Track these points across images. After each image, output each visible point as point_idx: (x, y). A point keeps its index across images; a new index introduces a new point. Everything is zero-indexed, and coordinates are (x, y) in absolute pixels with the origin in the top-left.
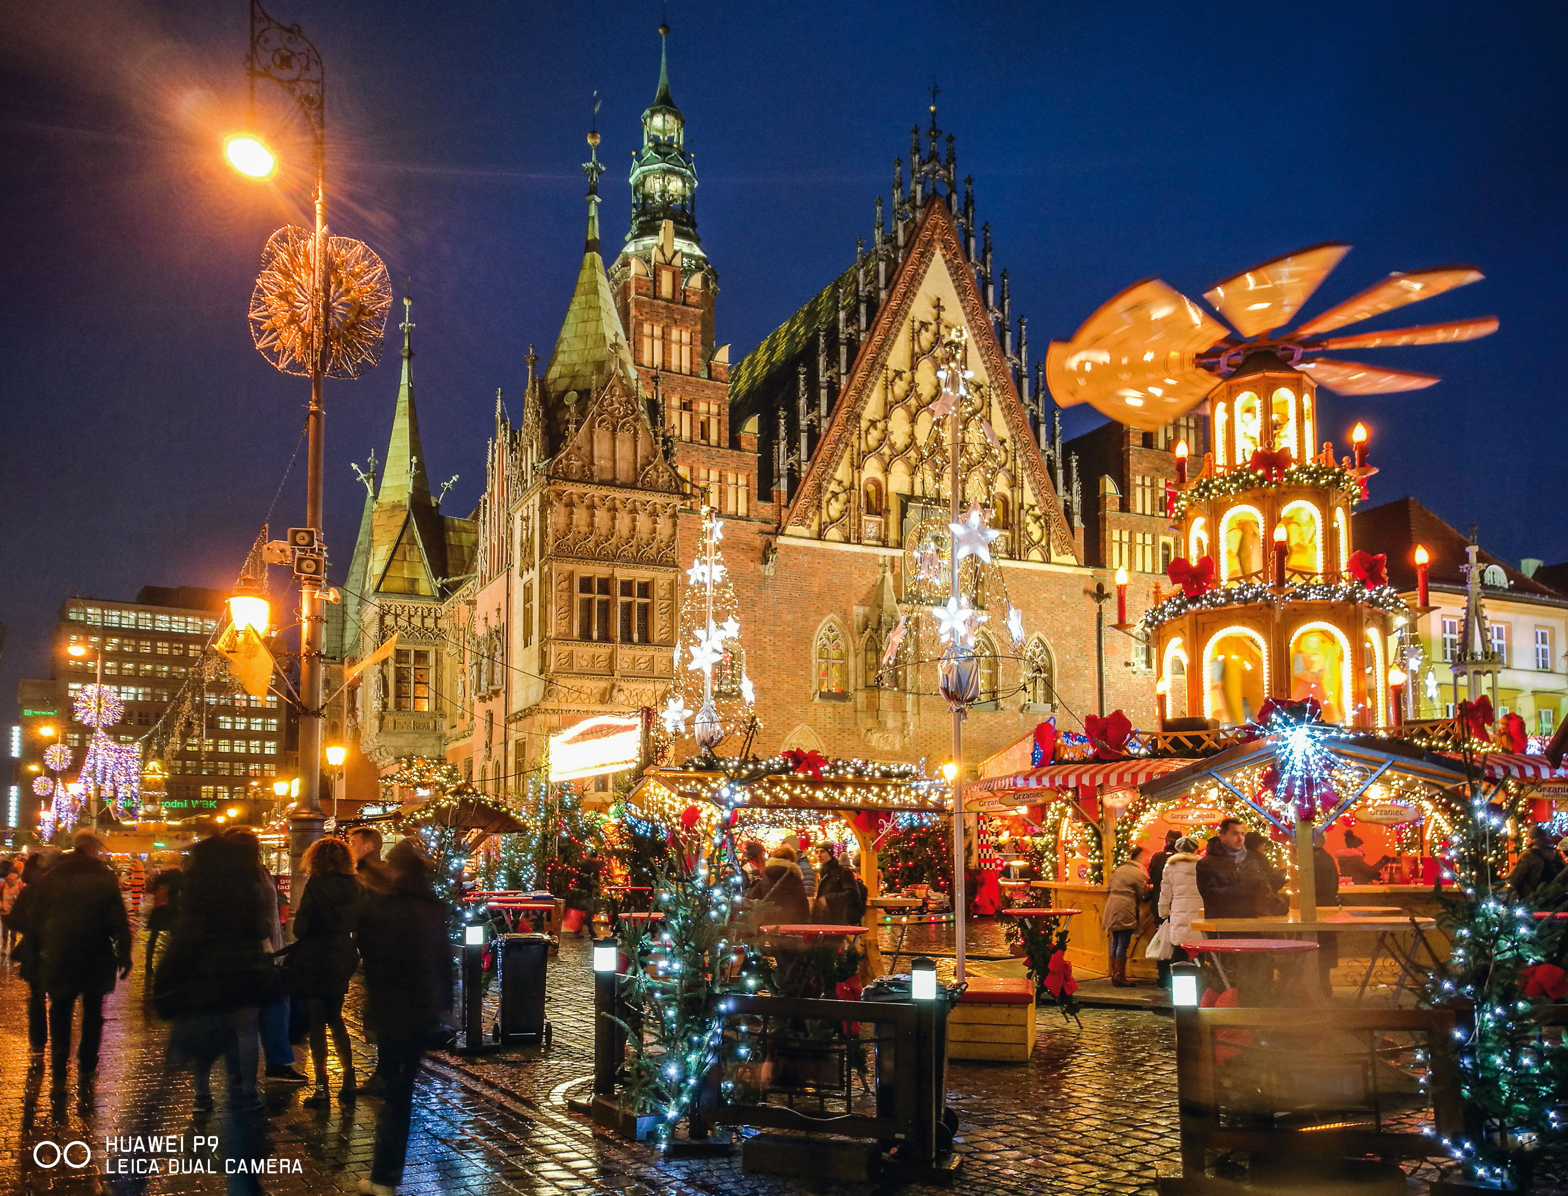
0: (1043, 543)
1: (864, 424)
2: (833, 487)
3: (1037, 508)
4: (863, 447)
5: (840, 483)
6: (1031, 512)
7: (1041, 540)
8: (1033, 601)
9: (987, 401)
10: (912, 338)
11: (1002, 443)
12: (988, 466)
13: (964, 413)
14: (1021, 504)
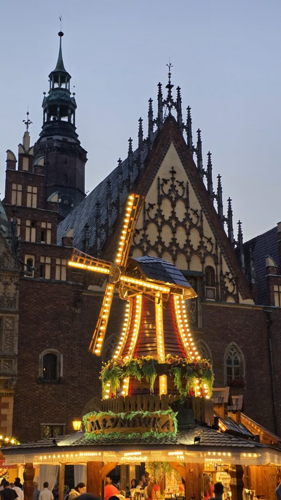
0: (235, 293)
3: (230, 274)
6: (227, 276)
7: (233, 291)
8: (229, 325)
9: (200, 218)
10: (159, 188)
11: (209, 240)
12: (201, 252)
13: (188, 225)
14: (221, 272)
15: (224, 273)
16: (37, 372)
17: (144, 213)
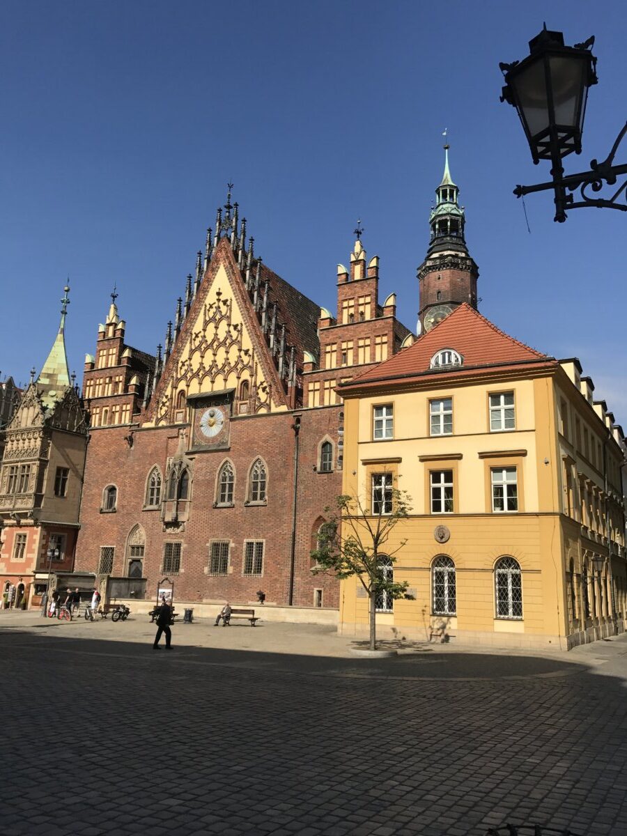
0: (268, 402)
1: (180, 364)
2: (165, 400)
3: (264, 383)
4: (179, 376)
5: (167, 397)
6: (261, 386)
7: (266, 400)
8: (256, 438)
9: (240, 332)
10: (205, 314)
11: (246, 352)
12: (238, 367)
13: (228, 343)
14: (255, 382)
15: (258, 384)
16: (100, 504)
17: (191, 342)
